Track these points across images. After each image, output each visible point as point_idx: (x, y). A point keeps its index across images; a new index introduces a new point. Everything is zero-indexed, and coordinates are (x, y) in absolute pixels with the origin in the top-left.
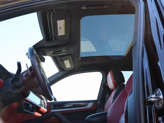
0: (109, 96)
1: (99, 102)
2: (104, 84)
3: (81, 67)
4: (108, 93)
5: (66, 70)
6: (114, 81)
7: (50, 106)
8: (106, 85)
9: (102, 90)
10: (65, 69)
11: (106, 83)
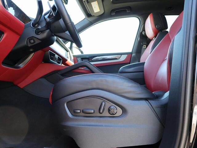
0: (147, 47)
1: (133, 55)
2: (141, 33)
3: (113, 11)
4: (146, 43)
5: (94, 16)
6: (154, 27)
7: (77, 59)
8: (143, 33)
9: (139, 40)
10: (92, 15)
11: (144, 32)
